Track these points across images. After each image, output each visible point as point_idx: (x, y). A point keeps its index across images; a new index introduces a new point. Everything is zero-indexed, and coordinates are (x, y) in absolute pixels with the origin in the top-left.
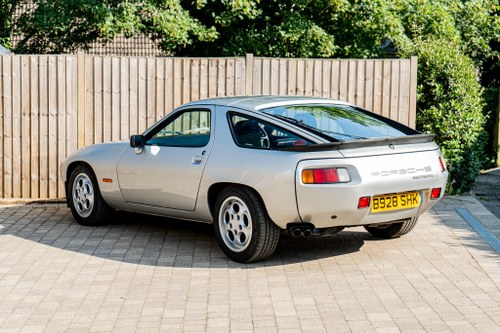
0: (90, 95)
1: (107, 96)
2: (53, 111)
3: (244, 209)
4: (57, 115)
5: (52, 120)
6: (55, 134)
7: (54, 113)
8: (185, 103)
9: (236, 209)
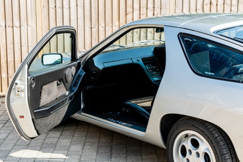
0: (46, 10)
1: (59, 11)
2: (16, 23)
3: (205, 146)
4: (20, 26)
5: (17, 31)
6: (19, 42)
7: (18, 25)
8: (128, 22)
9: (195, 144)
